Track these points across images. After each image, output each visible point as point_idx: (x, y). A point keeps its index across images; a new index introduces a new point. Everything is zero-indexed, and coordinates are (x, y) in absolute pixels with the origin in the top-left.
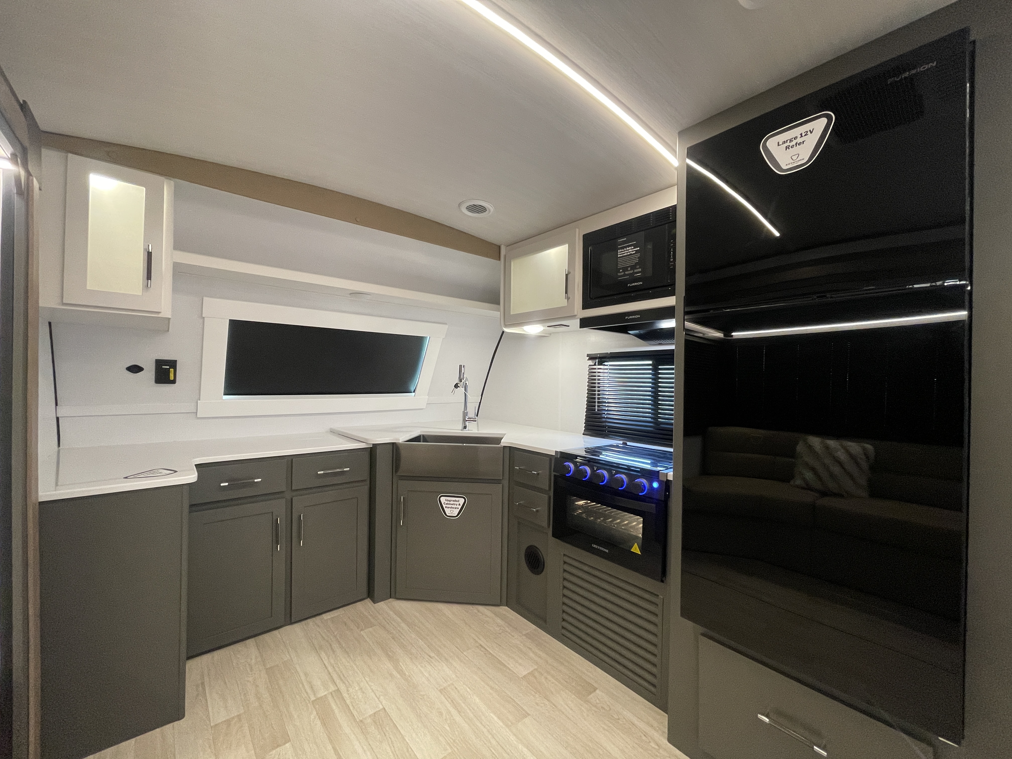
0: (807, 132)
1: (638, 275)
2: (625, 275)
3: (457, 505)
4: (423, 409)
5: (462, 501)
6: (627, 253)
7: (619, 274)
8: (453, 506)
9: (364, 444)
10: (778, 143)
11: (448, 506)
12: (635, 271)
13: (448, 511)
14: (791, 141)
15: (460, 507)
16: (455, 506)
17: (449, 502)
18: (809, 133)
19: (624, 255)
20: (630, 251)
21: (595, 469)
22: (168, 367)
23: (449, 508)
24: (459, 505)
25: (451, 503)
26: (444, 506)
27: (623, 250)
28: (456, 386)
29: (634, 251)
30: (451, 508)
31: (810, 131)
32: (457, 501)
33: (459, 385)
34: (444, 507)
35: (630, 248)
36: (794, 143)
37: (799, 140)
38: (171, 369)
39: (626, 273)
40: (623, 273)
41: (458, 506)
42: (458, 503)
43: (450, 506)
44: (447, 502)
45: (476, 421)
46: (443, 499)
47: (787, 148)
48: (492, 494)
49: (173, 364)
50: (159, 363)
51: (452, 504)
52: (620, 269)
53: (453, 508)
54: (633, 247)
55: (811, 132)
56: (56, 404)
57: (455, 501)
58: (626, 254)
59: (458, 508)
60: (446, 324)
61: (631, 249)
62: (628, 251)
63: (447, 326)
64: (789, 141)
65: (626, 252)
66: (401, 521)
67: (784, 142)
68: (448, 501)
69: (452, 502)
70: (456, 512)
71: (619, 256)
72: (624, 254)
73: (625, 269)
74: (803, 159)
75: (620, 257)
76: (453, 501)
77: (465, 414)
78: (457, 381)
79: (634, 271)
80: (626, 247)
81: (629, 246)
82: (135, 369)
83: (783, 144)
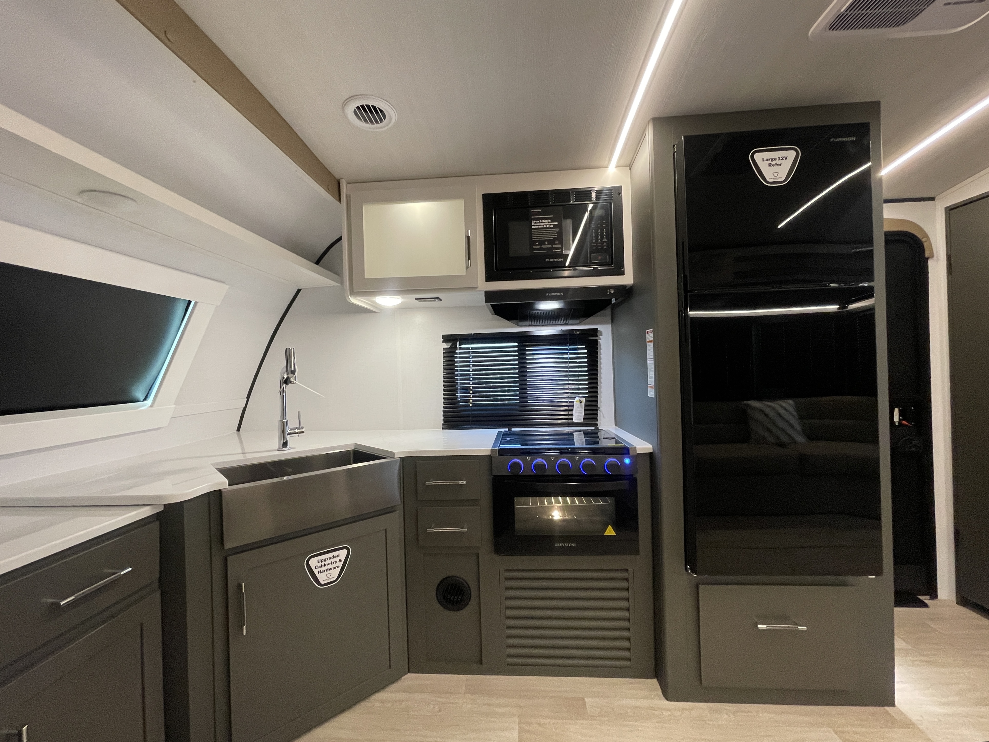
0: (783, 157)
1: (557, 250)
2: (541, 249)
3: (336, 562)
5: (343, 554)
6: (543, 225)
7: (534, 247)
8: (330, 567)
9: (148, 508)
10: (763, 159)
11: (322, 569)
12: (554, 246)
13: (323, 578)
14: (772, 160)
15: (341, 564)
16: (334, 565)
17: (323, 563)
18: (784, 158)
19: (539, 227)
20: (546, 224)
21: (553, 460)
23: (323, 572)
25: (326, 563)
26: (316, 572)
27: (538, 222)
28: (288, 382)
29: (552, 225)
30: (327, 570)
31: (785, 157)
32: (335, 557)
33: (292, 379)
34: (316, 573)
35: (546, 221)
36: (773, 163)
37: (778, 162)
39: (543, 246)
40: (539, 247)
41: (338, 564)
42: (337, 559)
43: (325, 568)
46: (313, 562)
47: (770, 165)
51: (329, 564)
52: (537, 241)
53: (331, 569)
54: (549, 221)
55: (786, 159)
58: (542, 227)
59: (338, 567)
60: (226, 283)
61: (548, 222)
62: (544, 224)
64: (770, 160)
65: (541, 224)
67: (767, 160)
68: (321, 561)
69: (328, 562)
70: (334, 575)
71: (533, 227)
72: (540, 225)
73: (542, 243)
74: (781, 178)
75: (534, 229)
76: (330, 558)
79: (552, 246)
80: (542, 219)
81: (545, 219)
83: (766, 161)
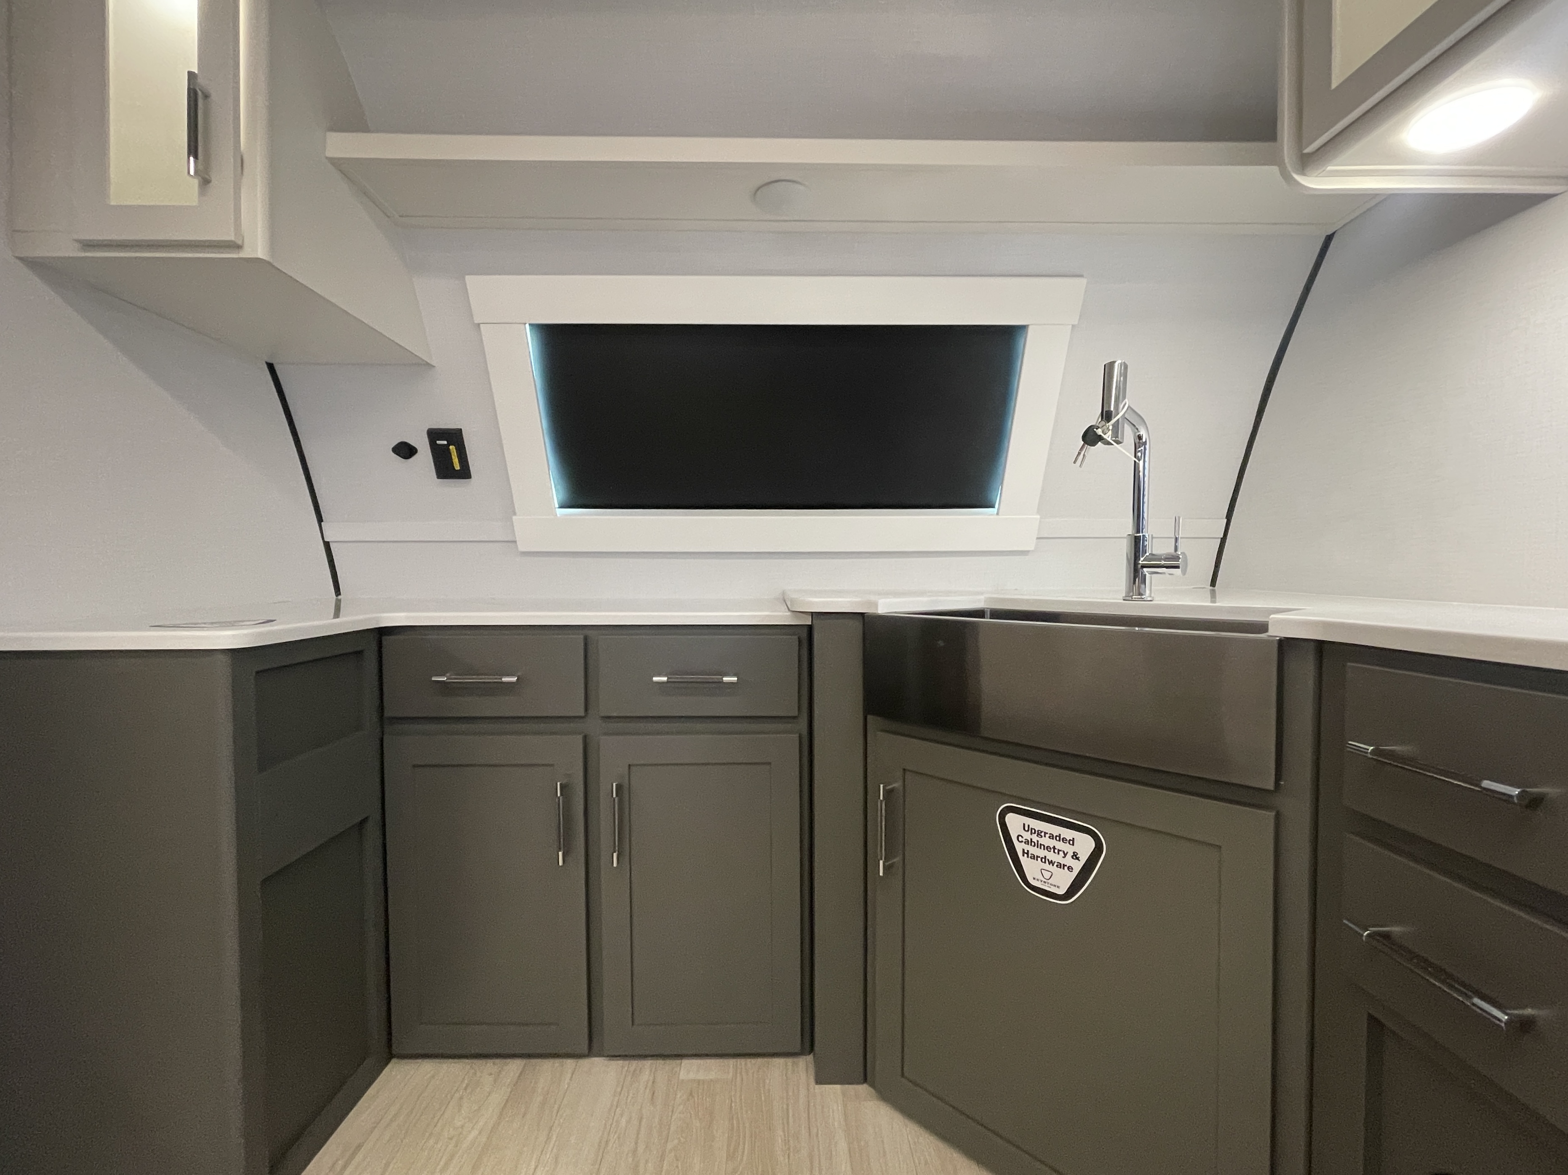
3: (1065, 855)
4: (1028, 551)
5: (1085, 845)
8: (1051, 856)
11: (1033, 850)
13: (1031, 871)
15: (1078, 866)
16: (1057, 858)
17: (1035, 838)
22: (445, 442)
23: (1033, 857)
24: (1075, 856)
25: (1042, 841)
26: (1019, 847)
28: (1091, 437)
30: (1044, 859)
32: (1064, 840)
33: (1099, 432)
34: (1020, 854)
38: (451, 447)
41: (1069, 861)
42: (1069, 849)
43: (1041, 853)
44: (1027, 836)
45: (1177, 567)
46: (1014, 822)
48: (1220, 847)
49: (455, 437)
50: (434, 435)
51: (1048, 848)
53: (1053, 863)
56: (320, 520)
57: (1059, 838)
59: (1070, 869)
60: (1081, 276)
63: (1083, 281)
66: (881, 862)
68: (1032, 831)
69: (1045, 841)
70: (1062, 882)
76: (1052, 837)
77: (1137, 544)
78: (1093, 417)
82: (405, 451)
